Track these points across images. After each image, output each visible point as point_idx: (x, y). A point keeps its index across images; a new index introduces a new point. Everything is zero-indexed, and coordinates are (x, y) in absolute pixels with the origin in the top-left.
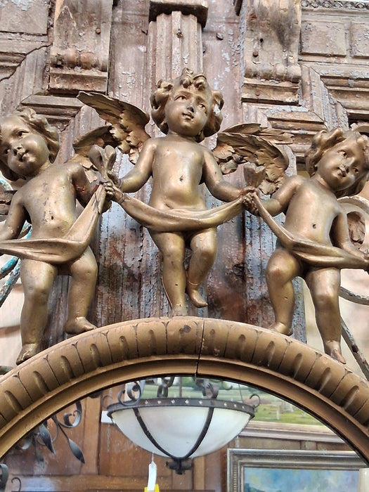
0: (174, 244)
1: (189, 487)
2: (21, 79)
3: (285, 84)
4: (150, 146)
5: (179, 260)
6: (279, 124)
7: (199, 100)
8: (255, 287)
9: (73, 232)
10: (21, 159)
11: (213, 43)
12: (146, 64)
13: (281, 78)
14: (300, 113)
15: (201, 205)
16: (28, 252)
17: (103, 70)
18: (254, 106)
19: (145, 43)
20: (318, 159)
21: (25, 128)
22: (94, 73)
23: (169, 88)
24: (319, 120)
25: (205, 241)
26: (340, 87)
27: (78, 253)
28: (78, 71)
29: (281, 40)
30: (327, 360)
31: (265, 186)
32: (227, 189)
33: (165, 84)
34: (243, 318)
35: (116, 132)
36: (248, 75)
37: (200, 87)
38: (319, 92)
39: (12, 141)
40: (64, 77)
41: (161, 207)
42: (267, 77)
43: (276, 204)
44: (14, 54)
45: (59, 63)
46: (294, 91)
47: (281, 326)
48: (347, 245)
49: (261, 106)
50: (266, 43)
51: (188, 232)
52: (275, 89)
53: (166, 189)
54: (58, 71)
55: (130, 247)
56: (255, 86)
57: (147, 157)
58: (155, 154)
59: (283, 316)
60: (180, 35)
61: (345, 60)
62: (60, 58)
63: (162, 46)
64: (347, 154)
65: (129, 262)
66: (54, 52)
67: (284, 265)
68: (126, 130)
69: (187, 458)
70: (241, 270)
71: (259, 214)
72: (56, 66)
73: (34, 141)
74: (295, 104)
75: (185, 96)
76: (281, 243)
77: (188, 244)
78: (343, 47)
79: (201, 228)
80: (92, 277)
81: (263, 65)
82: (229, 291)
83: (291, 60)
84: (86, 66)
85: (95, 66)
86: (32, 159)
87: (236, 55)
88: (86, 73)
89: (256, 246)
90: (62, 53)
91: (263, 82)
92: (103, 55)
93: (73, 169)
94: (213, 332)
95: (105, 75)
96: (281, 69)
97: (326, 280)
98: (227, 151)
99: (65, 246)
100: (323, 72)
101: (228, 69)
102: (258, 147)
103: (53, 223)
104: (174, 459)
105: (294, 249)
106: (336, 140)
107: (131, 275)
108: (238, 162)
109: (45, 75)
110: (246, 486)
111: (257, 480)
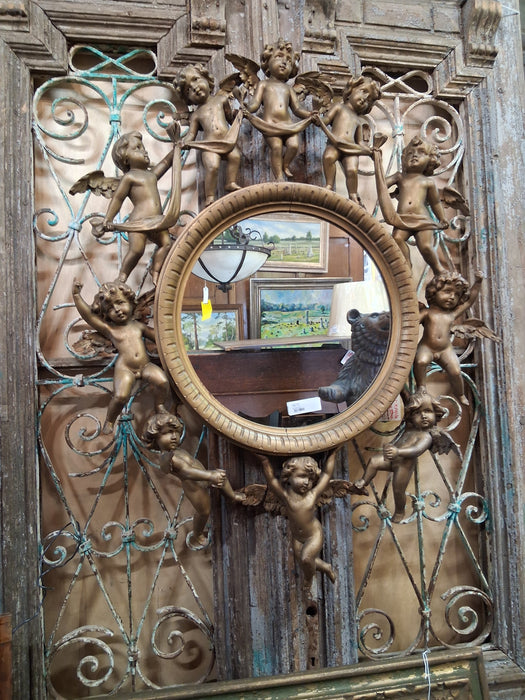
0: (277, 143)
1: (226, 303)
2: (175, 37)
3: (327, 42)
4: (261, 85)
5: (280, 152)
6: (324, 67)
7: (288, 58)
8: (312, 167)
9: (228, 137)
10: (198, 94)
11: (284, 12)
12: (246, 26)
13: (325, 38)
14: (335, 60)
16: (207, 148)
17: (223, 31)
18: (309, 56)
19: (243, 11)
20: (350, 93)
21: (197, 75)
22: (217, 33)
23: (271, 50)
24: (343, 65)
25: (294, 141)
26: (357, 43)
27: (231, 148)
28: (208, 32)
29: (325, 13)
30: (351, 202)
31: (321, 110)
32: (303, 111)
33: (269, 47)
34: (306, 181)
35: (242, 76)
36: (306, 36)
37: (289, 50)
38: (345, 46)
39: (192, 84)
40: (200, 35)
41: (270, 122)
42: (317, 37)
43: (327, 120)
44: (169, 20)
45: (198, 27)
46: (332, 46)
47: (329, 186)
48: (361, 143)
49: (313, 55)
50: (316, 13)
51: (285, 136)
52: (321, 44)
53: (273, 112)
54: (197, 32)
55: (245, 144)
56: (310, 43)
57: (260, 92)
58: (265, 90)
59: (330, 182)
60: (266, 8)
61: (360, 26)
62: (198, 23)
63: (256, 15)
64: (365, 91)
65: (245, 152)
66: (194, 19)
67: (332, 154)
68: (247, 75)
69: (229, 282)
70: (304, 156)
71: (320, 126)
72: (195, 28)
73: (203, 83)
74: (332, 54)
75: (281, 55)
76: (330, 142)
77: (284, 143)
78: (359, 16)
79: (291, 134)
80: (238, 161)
81: (315, 29)
82: (298, 169)
83: (330, 25)
84: (213, 28)
85: (218, 28)
86: (203, 94)
87: (298, 20)
88: (213, 33)
89: (312, 143)
90: (199, 20)
91: (314, 40)
92: (223, 22)
93: (224, 99)
94: (299, 189)
95: (224, 34)
96: (325, 32)
97: (352, 162)
98: (301, 87)
100: (348, 34)
101: (293, 30)
102: (318, 86)
103: (218, 131)
104: (221, 283)
105: (338, 146)
106: (360, 83)
107: (247, 160)
108: (307, 94)
109: (188, 35)
110: (262, 301)
111: (268, 297)
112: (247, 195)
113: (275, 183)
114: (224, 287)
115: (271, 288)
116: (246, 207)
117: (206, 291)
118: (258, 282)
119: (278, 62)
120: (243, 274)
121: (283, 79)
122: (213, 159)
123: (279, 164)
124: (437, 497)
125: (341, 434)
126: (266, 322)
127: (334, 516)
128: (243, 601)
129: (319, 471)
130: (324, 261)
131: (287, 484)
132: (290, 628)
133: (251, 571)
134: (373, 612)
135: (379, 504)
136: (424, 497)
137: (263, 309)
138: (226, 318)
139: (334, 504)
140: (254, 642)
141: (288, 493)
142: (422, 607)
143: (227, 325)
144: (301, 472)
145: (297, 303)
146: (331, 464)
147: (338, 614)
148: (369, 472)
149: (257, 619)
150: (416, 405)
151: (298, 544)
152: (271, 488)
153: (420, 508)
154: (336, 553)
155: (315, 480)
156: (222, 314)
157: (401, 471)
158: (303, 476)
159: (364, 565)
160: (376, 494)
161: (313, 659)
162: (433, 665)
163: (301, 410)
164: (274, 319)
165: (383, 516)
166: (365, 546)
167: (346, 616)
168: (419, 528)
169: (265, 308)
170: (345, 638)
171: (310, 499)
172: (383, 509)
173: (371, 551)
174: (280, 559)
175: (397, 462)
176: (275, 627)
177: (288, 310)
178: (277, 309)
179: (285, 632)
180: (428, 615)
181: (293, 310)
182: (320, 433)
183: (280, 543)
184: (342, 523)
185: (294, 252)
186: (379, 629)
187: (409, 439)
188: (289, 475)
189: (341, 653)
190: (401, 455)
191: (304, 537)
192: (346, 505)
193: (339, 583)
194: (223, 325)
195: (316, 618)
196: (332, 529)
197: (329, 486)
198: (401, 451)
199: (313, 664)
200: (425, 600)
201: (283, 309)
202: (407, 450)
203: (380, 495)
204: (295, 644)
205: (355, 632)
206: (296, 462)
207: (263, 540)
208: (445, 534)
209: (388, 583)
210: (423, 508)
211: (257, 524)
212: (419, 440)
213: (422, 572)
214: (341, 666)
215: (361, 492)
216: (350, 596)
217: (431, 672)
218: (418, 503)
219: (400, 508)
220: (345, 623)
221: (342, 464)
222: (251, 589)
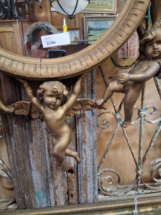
1: (75, 27)
69: (72, 15)
104: (69, 15)
110: (89, 26)
111: (91, 24)
114: (71, 17)
115: (92, 21)
117: (64, 20)
118: (87, 18)
120: (78, 11)
124: (155, 109)
126: (90, 35)
127: (84, 121)
128: (25, 168)
129: (66, 93)
130: (114, 9)
131: (42, 102)
132: (54, 184)
133: (30, 152)
134: (108, 171)
135: (116, 113)
136: (146, 109)
137: (89, 30)
138: (74, 33)
139: (84, 114)
140: (35, 188)
141: (44, 107)
142: (137, 169)
143: (75, 37)
144: (49, 93)
145: (103, 27)
146: (77, 87)
147: (85, 175)
148: (107, 94)
150: (150, 37)
153: (142, 116)
154: (85, 142)
156: (73, 32)
157: (131, 92)
158: (51, 96)
159: (107, 143)
160: (114, 107)
161: (72, 195)
162: (140, 206)
164: (93, 34)
165: (118, 120)
166: (108, 134)
167: (91, 174)
168: (141, 127)
169: (90, 29)
170: (90, 186)
171: (61, 112)
172: (118, 116)
173: (111, 136)
174: (46, 147)
175: (129, 86)
176: (47, 183)
177: (99, 30)
178: (95, 30)
179: (51, 186)
180: (141, 174)
181: (101, 30)
183: (46, 138)
184: (90, 125)
185: (102, 5)
186: (111, 180)
187: (141, 67)
188: (41, 95)
189: (86, 194)
190: (131, 80)
192: (93, 114)
193: (87, 159)
194: (74, 37)
195: (73, 175)
196: (82, 129)
198: (132, 76)
199: (72, 197)
200: (140, 165)
201: (97, 29)
202: (138, 75)
203: (117, 108)
204: (57, 193)
205: (96, 182)
207: (37, 135)
208: (157, 131)
209: (120, 153)
210: (145, 116)
211: (33, 125)
212: (149, 67)
213: (140, 151)
215: (101, 107)
216: (94, 165)
217: (138, 209)
218: (142, 113)
219: (128, 118)
220: (90, 179)
221: (92, 87)
222: (32, 162)
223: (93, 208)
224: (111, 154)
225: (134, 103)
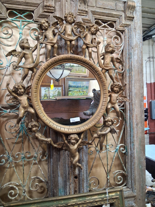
0: (69, 43)
1: (58, 84)
2: (39, 9)
3: (85, 12)
4: (64, 25)
5: (69, 45)
6: (83, 20)
7: (72, 18)
8: (79, 49)
9: (54, 41)
10: (45, 27)
11: (72, 2)
12: (61, 6)
13: (84, 11)
14: (87, 18)
15: (72, 37)
16: (47, 43)
17: (54, 8)
18: (79, 16)
19: (60, 2)
20: (90, 29)
22: (52, 8)
23: (67, 15)
24: (89, 19)
25: (73, 43)
26: (94, 13)
27: (55, 44)
28: (49, 8)
29: (84, 3)
30: (90, 61)
31: (82, 33)
32: (76, 34)
33: (67, 14)
34: (77, 54)
35: (59, 22)
36: (78, 10)
37: (72, 15)
38: (90, 13)
39: (43, 24)
40: (47, 9)
41: (66, 36)
42: (82, 11)
43: (83, 36)
44: (37, 4)
45: (46, 6)
46: (86, 14)
47: (84, 56)
48: (93, 43)
49: (80, 16)
50: (82, 3)
51: (71, 41)
52: (83, 13)
53: (67, 33)
54: (46, 8)
55: (60, 42)
56: (80, 12)
57: (64, 27)
58: (65, 27)
59: (84, 55)
60: (67, 1)
61: (95, 8)
62: (46, 5)
63: (64, 3)
64: (95, 28)
65: (60, 45)
66: (45, 4)
67: (84, 47)
68: (60, 22)
69: (59, 79)
70: (77, 46)
72: (45, 7)
73: (47, 24)
74: (86, 16)
75: (70, 17)
76: (84, 43)
77: (71, 43)
78: (94, 5)
80: (57, 48)
81: (81, 8)
82: (75, 50)
83: (86, 7)
84: (51, 7)
85: (52, 7)
86: (47, 28)
87: (76, 5)
88: (51, 8)
89: (79, 42)
90: (47, 4)
91: (81, 12)
92: (54, 5)
93: (53, 29)
94: (75, 57)
95: (54, 9)
96: (84, 9)
97: (90, 49)
98: (76, 26)
99: (53, 43)
100: (91, 10)
101: (75, 8)
102: (81, 26)
103: (51, 39)
105: (86, 44)
106: (93, 26)
107: (60, 47)
108: (78, 28)
109: (43, 9)
110: (69, 84)
111: (71, 83)
112: (59, 58)
113: (68, 55)
114: (57, 80)
115: (72, 81)
116: (59, 61)
117: (52, 81)
118: (68, 79)
119: (69, 19)
120: (63, 76)
121: (71, 24)
122: (49, 47)
123: (69, 49)
124: (112, 145)
125: (85, 128)
126: (70, 91)
127: (83, 151)
128: (56, 175)
129: (78, 138)
131: (69, 142)
132: (69, 182)
133: (59, 166)
134: (93, 177)
135: (96, 147)
136: (109, 145)
137: (69, 87)
138: (58, 89)
139: (83, 147)
140: (59, 186)
141: (70, 144)
142: (107, 176)
143: (58, 91)
144: (73, 139)
145: (79, 85)
146: (82, 136)
147: (83, 178)
148: (93, 139)
149: (60, 180)
150: (106, 120)
151: (72, 159)
152: (65, 143)
153: (107, 148)
154: (83, 161)
155: (77, 141)
156: (57, 88)
157: (102, 138)
158: (74, 140)
159: (92, 164)
160: (95, 144)
161: (76, 191)
162: (109, 193)
163: (74, 121)
164: (72, 90)
165: (97, 151)
166: (92, 159)
167: (86, 179)
168: (107, 154)
169: (70, 87)
170: (85, 185)
171: (76, 146)
172: (97, 149)
173: (94, 160)
174: (67, 163)
175: (101, 136)
176: (65, 182)
177: (76, 87)
178: (73, 87)
179: (68, 184)
180: (109, 178)
181: (78, 87)
182: (79, 127)
183: (67, 158)
184: (85, 153)
185: (79, 70)
186: (95, 182)
187: (104, 129)
188: (70, 140)
189: (84, 189)
190: (101, 134)
191: (74, 157)
192: (86, 148)
193: (84, 169)
194: (57, 91)
195: (77, 179)
196: (82, 154)
197: (81, 142)
198: (102, 133)
199: (76, 192)
200: (108, 174)
201: (75, 87)
202: (103, 133)
203: (96, 145)
204: (71, 187)
205: (88, 183)
206: (72, 136)
207: (62, 158)
208: (114, 156)
209: (98, 169)
210: (108, 148)
211: (61, 153)
212: (107, 130)
213: (107, 166)
214: (83, 193)
215: (91, 144)
216: (87, 173)
217: (108, 195)
218: (107, 147)
220: (85, 181)
221: (86, 136)
222: (59, 171)
223: (88, 194)
224: (94, 170)
225: (103, 142)
